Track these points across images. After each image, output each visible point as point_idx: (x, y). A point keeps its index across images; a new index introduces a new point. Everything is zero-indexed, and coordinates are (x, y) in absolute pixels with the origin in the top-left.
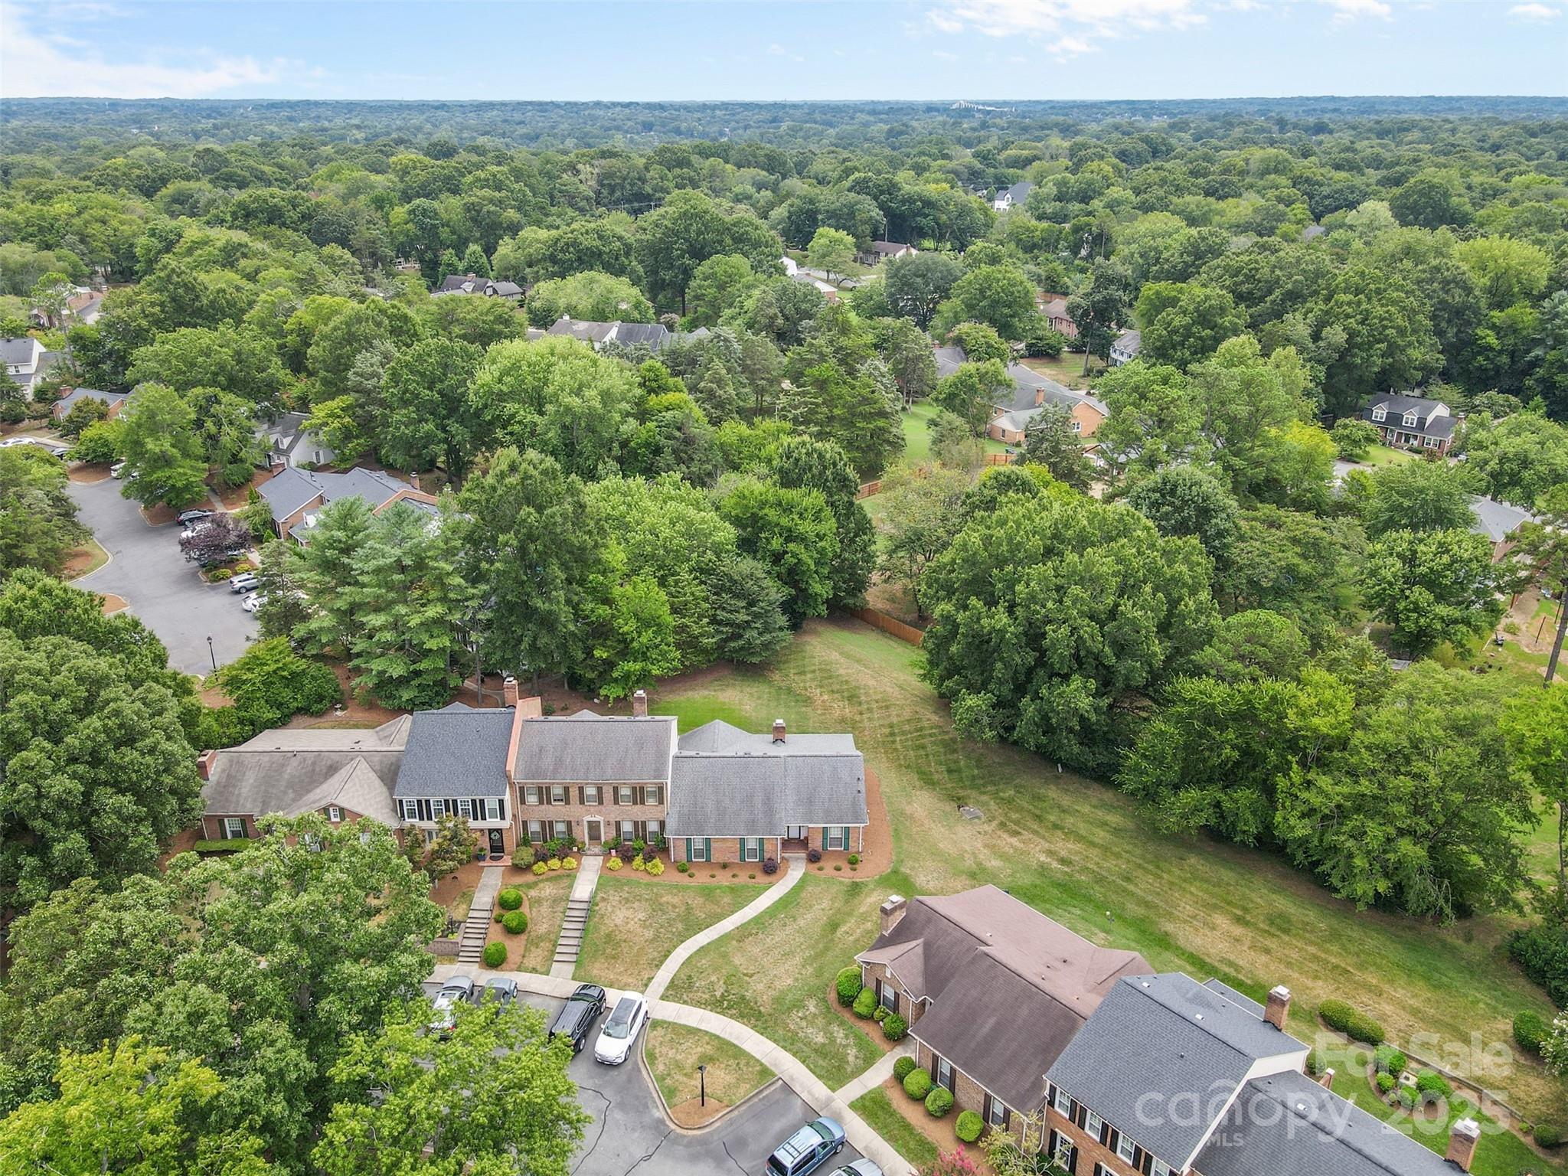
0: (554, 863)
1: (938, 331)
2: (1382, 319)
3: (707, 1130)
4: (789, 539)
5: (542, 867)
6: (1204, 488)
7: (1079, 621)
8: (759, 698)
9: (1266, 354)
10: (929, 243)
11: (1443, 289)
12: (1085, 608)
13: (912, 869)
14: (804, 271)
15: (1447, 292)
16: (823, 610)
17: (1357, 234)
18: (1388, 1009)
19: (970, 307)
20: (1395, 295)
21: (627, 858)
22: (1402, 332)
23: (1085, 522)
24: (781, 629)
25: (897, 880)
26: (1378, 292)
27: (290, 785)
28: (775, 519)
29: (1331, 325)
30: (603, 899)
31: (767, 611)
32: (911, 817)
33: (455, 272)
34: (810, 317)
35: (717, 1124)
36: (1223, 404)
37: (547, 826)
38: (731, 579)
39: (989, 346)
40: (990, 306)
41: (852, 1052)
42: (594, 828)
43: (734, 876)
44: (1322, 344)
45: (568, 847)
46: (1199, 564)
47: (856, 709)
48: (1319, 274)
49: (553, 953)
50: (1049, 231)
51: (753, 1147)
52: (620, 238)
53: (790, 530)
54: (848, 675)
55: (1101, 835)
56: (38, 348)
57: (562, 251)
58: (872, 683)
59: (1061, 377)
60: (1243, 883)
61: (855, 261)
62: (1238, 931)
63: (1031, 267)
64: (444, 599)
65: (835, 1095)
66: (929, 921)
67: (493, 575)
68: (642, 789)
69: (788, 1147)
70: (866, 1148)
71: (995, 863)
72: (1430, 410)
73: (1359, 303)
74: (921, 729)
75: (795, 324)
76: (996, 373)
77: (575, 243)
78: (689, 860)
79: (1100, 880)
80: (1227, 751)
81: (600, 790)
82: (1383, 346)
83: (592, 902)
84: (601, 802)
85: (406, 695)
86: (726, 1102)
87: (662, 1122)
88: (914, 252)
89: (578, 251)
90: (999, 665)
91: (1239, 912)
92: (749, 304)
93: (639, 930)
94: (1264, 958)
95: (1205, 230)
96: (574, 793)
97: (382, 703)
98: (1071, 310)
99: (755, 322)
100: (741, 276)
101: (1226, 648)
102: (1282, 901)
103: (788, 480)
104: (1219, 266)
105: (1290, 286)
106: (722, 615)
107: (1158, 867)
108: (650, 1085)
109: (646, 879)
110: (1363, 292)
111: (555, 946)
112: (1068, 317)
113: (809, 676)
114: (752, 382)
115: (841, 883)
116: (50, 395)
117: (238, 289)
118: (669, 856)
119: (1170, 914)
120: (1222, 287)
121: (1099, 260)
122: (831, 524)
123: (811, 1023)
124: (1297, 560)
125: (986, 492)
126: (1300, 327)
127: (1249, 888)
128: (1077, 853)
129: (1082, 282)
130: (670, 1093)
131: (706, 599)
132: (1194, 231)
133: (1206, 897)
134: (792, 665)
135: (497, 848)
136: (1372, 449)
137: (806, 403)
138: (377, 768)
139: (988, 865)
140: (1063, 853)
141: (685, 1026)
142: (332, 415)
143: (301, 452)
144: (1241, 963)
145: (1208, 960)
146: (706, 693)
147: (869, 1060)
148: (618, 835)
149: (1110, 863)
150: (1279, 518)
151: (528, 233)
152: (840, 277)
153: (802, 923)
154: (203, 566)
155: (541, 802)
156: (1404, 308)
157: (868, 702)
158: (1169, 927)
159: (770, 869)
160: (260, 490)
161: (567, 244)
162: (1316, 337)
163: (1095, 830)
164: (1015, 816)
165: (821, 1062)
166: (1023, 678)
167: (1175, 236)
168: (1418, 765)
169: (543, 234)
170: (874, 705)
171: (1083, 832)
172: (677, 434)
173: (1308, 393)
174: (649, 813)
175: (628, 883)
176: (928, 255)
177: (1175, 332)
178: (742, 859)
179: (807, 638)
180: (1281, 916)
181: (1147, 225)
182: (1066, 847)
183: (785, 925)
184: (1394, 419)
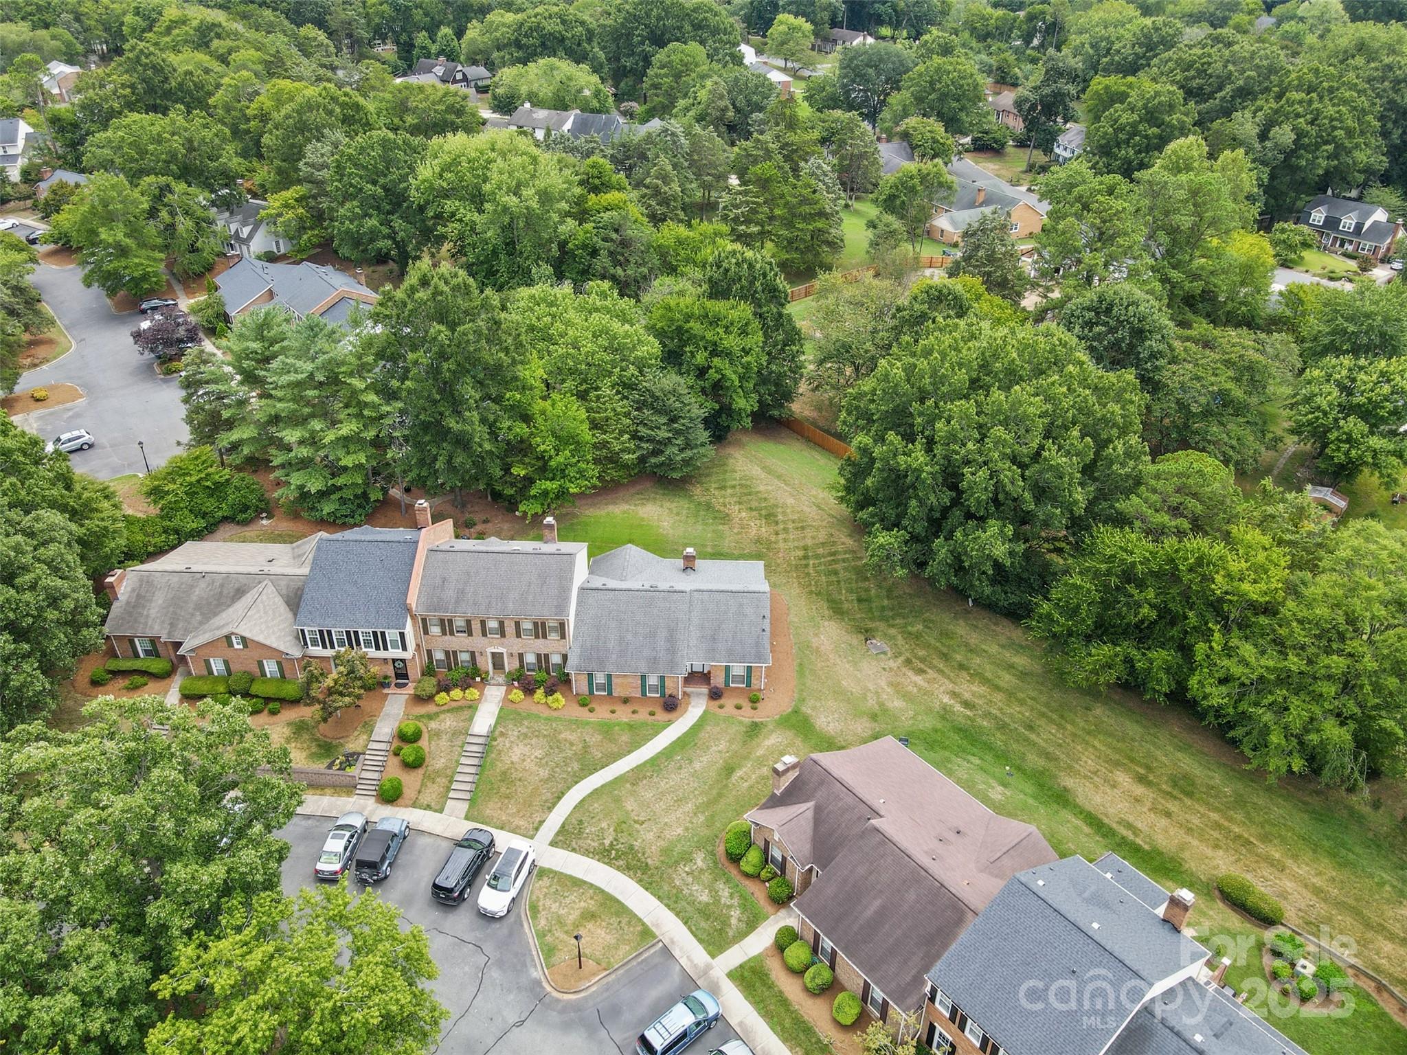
0: (456, 693)
1: (887, 125)
2: (1332, 120)
3: (583, 994)
4: (714, 353)
5: (442, 697)
6: (1141, 308)
7: (1000, 464)
8: (678, 514)
9: (1212, 156)
10: (886, 31)
11: (1393, 88)
12: (1008, 451)
13: (814, 708)
14: (763, 59)
15: (1396, 92)
16: (748, 422)
17: (1308, 26)
18: (1289, 885)
19: (919, 99)
20: (1347, 94)
21: (529, 690)
22: (1350, 133)
23: (1015, 355)
24: (702, 445)
25: (799, 723)
26: (1331, 90)
27: (198, 607)
28: (700, 333)
29: (1280, 125)
30: (502, 734)
31: (688, 428)
32: (817, 650)
33: (428, 56)
34: (761, 109)
35: (594, 989)
36: (1167, 214)
37: (451, 655)
38: (653, 396)
39: (935, 141)
40: (940, 99)
41: (735, 914)
42: (497, 660)
43: (634, 712)
44: (1268, 144)
45: (471, 677)
46: (1132, 402)
47: (772, 528)
48: (1272, 70)
49: (448, 789)
50: (1003, 19)
51: (627, 1016)
52: (583, 23)
53: (715, 344)
54: (768, 492)
55: (1007, 679)
56: (24, 128)
57: (526, 36)
58: (790, 501)
59: (1004, 172)
60: (1148, 738)
61: (813, 49)
62: (1139, 790)
63: (983, 57)
64: (359, 415)
65: (715, 962)
66: (822, 783)
67: (404, 394)
68: (543, 624)
69: (659, 1026)
70: (741, 1024)
71: (897, 704)
72: (1368, 214)
73: (1310, 102)
74: (834, 554)
75: (747, 117)
76: (938, 174)
77: (538, 28)
78: (591, 693)
79: (1003, 727)
80: (1145, 610)
81: (501, 624)
82: (1330, 148)
83: (491, 737)
84: (503, 635)
85: (327, 508)
86: (604, 965)
87: (538, 983)
88: (870, 40)
89: (543, 36)
90: (914, 503)
91: (1142, 771)
92: (703, 95)
93: (535, 768)
94: (1164, 822)
95: (1160, 20)
96: (476, 626)
97: (305, 514)
98: (1019, 104)
99: (707, 114)
100: (697, 65)
101: (1155, 498)
102: (1188, 760)
103: (718, 291)
104: (1170, 59)
105: (1241, 82)
106: (643, 431)
107: (1062, 717)
108: (531, 941)
109: (546, 713)
110: (1315, 90)
111: (451, 782)
112: (1015, 111)
113: (729, 491)
114: (698, 176)
115: (740, 722)
116: (33, 176)
117: (207, 71)
118: (571, 689)
119: (1071, 767)
120: (1173, 82)
121: (1051, 51)
122: (756, 338)
123: (697, 879)
124: (1230, 385)
125: (917, 306)
126: (1249, 126)
127: (1154, 744)
128: (980, 697)
129: (1032, 73)
130: (549, 951)
131: (627, 415)
132: (1148, 21)
133: (1109, 752)
134: (714, 478)
135: (402, 675)
136: (1307, 255)
137: (747, 203)
138: (284, 592)
139: (890, 705)
140: (967, 696)
141: (571, 878)
142: (287, 206)
143: (260, 242)
144: (1139, 825)
145: (1106, 821)
146: (626, 507)
147: (752, 924)
148: (522, 666)
149: (1015, 709)
150: (1215, 339)
151: (494, 17)
152: (797, 66)
153: (697, 765)
154: (159, 357)
155: (444, 633)
156: (1355, 108)
157: (784, 522)
158: (1069, 782)
159: (671, 705)
160: (218, 280)
161: (531, 28)
162: (1263, 136)
163: (1000, 673)
164: (921, 653)
165: (703, 924)
166: (937, 515)
167: (1128, 26)
168: (1353, 645)
169: (510, 17)
170: (791, 525)
171: (988, 675)
172: (614, 236)
173: (1250, 198)
174: (552, 647)
175: (528, 717)
176: (883, 44)
177: (1121, 129)
178: (644, 694)
179: (730, 450)
180: (1186, 777)
181: (1101, 14)
182: (970, 689)
183: (680, 767)
184: (1332, 223)
